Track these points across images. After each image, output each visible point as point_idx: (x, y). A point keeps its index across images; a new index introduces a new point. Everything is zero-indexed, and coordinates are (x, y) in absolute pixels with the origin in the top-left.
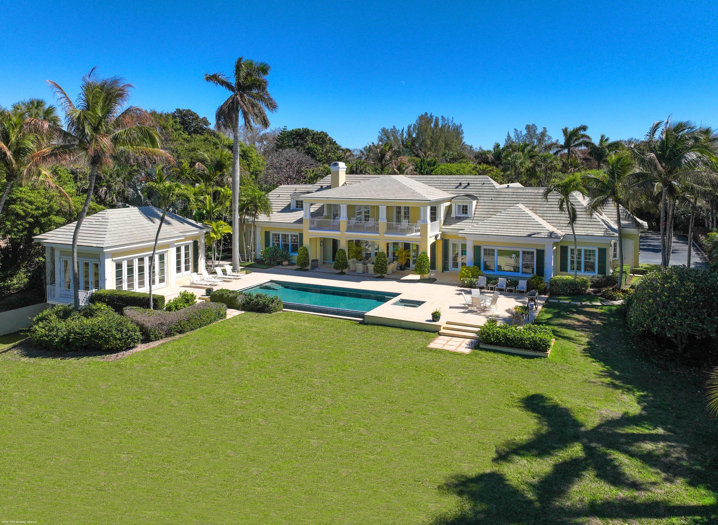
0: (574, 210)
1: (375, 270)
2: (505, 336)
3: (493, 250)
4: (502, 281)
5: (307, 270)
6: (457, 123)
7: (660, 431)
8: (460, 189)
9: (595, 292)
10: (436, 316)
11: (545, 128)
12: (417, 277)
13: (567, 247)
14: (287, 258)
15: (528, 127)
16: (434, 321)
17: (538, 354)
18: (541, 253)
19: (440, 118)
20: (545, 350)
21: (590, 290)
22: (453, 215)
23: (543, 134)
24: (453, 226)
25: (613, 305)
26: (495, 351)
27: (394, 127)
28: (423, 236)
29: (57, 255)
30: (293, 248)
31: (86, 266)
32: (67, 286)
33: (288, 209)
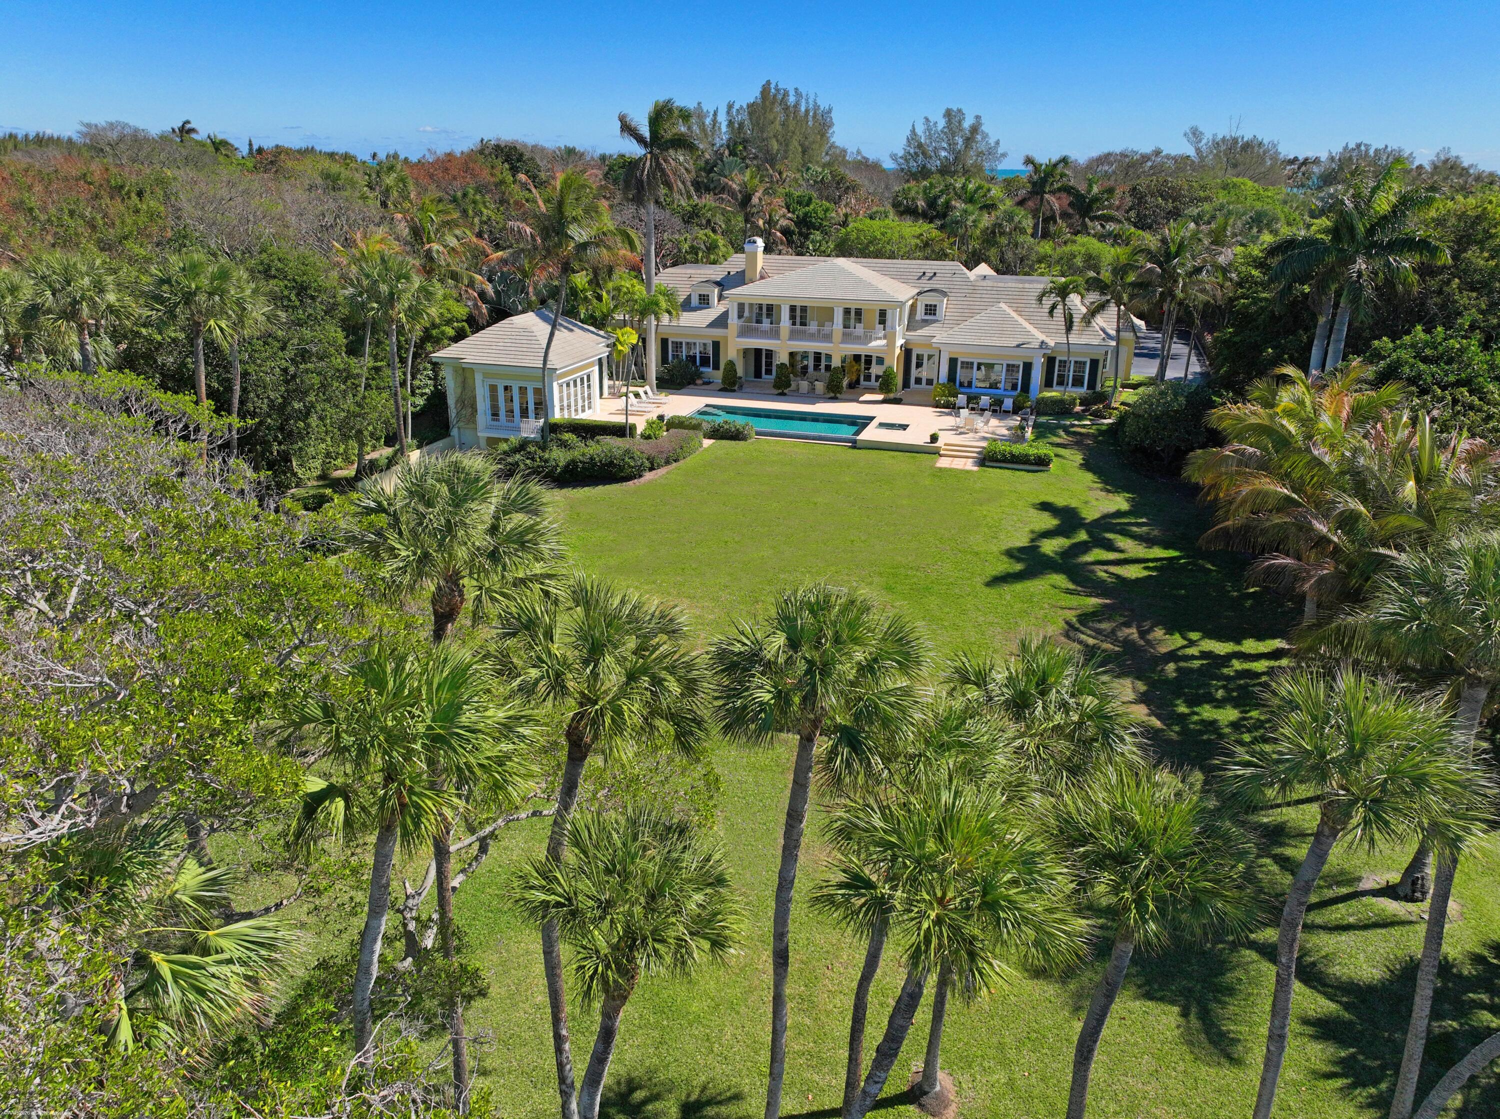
0: (1071, 315)
1: (829, 389)
2: (1011, 453)
3: (972, 363)
4: (985, 400)
5: (734, 391)
6: (823, 105)
7: (1144, 520)
9: (1083, 411)
10: (934, 438)
11: (978, 117)
12: (880, 397)
13: (1054, 358)
14: (699, 376)
15: (948, 114)
16: (932, 442)
17: (1041, 468)
18: (1027, 367)
19: (792, 93)
20: (1047, 464)
21: (1078, 408)
22: (918, 317)
23: (975, 129)
25: (1103, 424)
26: (1000, 468)
27: (699, 104)
28: (891, 344)
29: (478, 378)
30: (705, 361)
31: (523, 390)
32: (495, 414)
33: (687, 306)
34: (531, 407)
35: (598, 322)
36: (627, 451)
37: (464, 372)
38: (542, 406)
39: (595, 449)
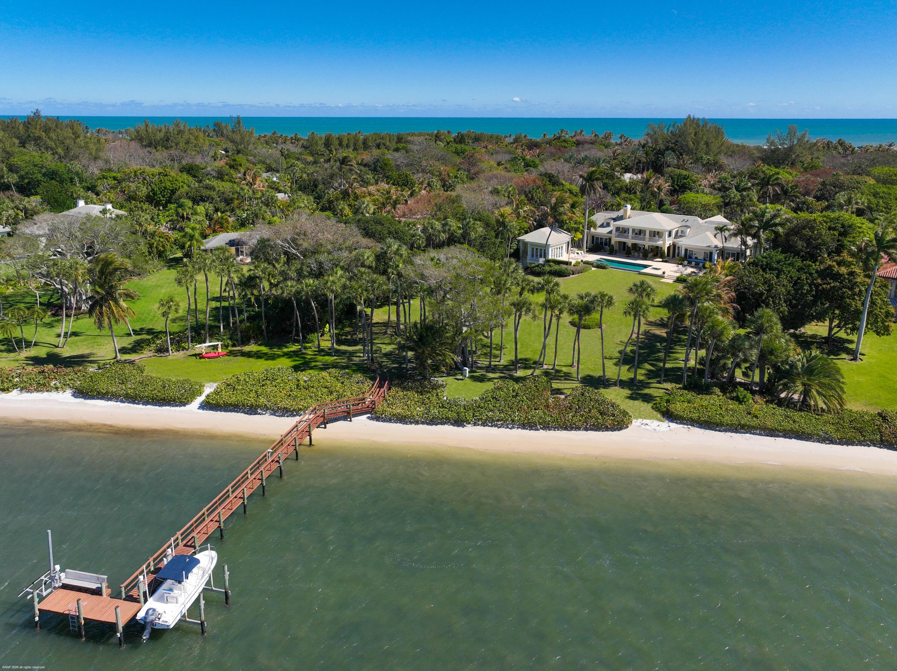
1: (643, 256)
2: (686, 279)
3: (693, 251)
4: (693, 263)
5: (613, 254)
8: (684, 222)
10: (664, 273)
12: (661, 260)
13: (722, 251)
14: (603, 248)
18: (711, 253)
22: (679, 234)
24: (678, 240)
26: (680, 283)
28: (664, 243)
29: (529, 245)
30: (606, 244)
31: (541, 250)
32: (533, 256)
33: (602, 226)
34: (543, 254)
35: (569, 230)
36: (566, 269)
37: (526, 244)
38: (545, 255)
39: (556, 267)
